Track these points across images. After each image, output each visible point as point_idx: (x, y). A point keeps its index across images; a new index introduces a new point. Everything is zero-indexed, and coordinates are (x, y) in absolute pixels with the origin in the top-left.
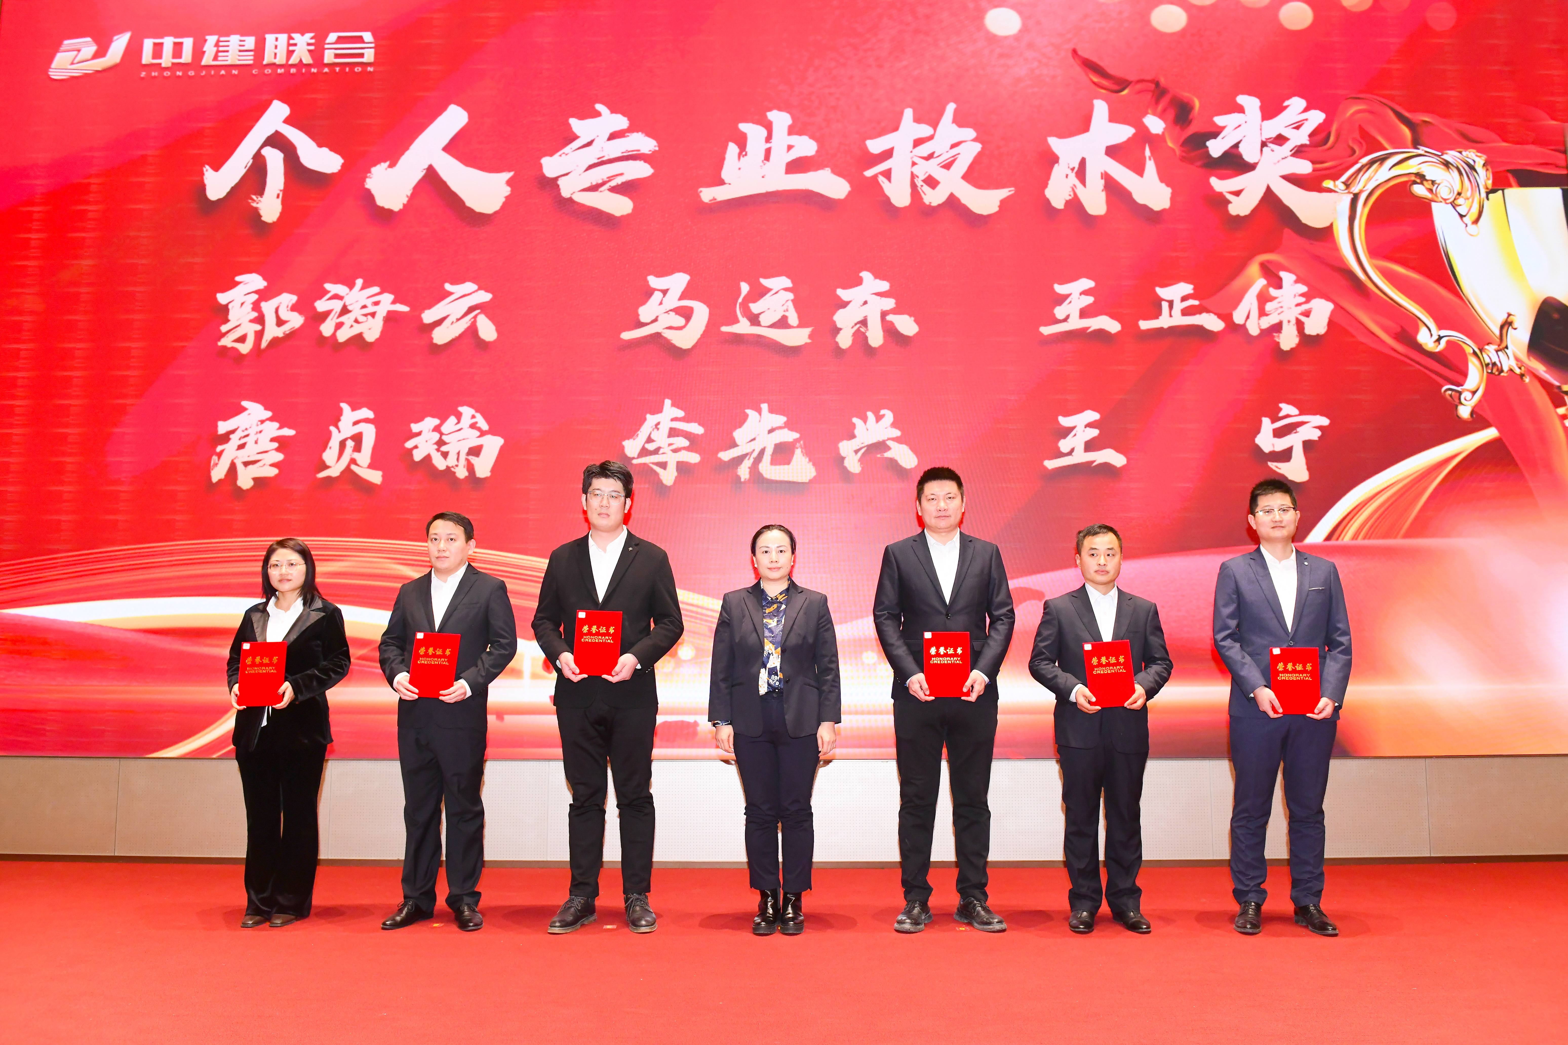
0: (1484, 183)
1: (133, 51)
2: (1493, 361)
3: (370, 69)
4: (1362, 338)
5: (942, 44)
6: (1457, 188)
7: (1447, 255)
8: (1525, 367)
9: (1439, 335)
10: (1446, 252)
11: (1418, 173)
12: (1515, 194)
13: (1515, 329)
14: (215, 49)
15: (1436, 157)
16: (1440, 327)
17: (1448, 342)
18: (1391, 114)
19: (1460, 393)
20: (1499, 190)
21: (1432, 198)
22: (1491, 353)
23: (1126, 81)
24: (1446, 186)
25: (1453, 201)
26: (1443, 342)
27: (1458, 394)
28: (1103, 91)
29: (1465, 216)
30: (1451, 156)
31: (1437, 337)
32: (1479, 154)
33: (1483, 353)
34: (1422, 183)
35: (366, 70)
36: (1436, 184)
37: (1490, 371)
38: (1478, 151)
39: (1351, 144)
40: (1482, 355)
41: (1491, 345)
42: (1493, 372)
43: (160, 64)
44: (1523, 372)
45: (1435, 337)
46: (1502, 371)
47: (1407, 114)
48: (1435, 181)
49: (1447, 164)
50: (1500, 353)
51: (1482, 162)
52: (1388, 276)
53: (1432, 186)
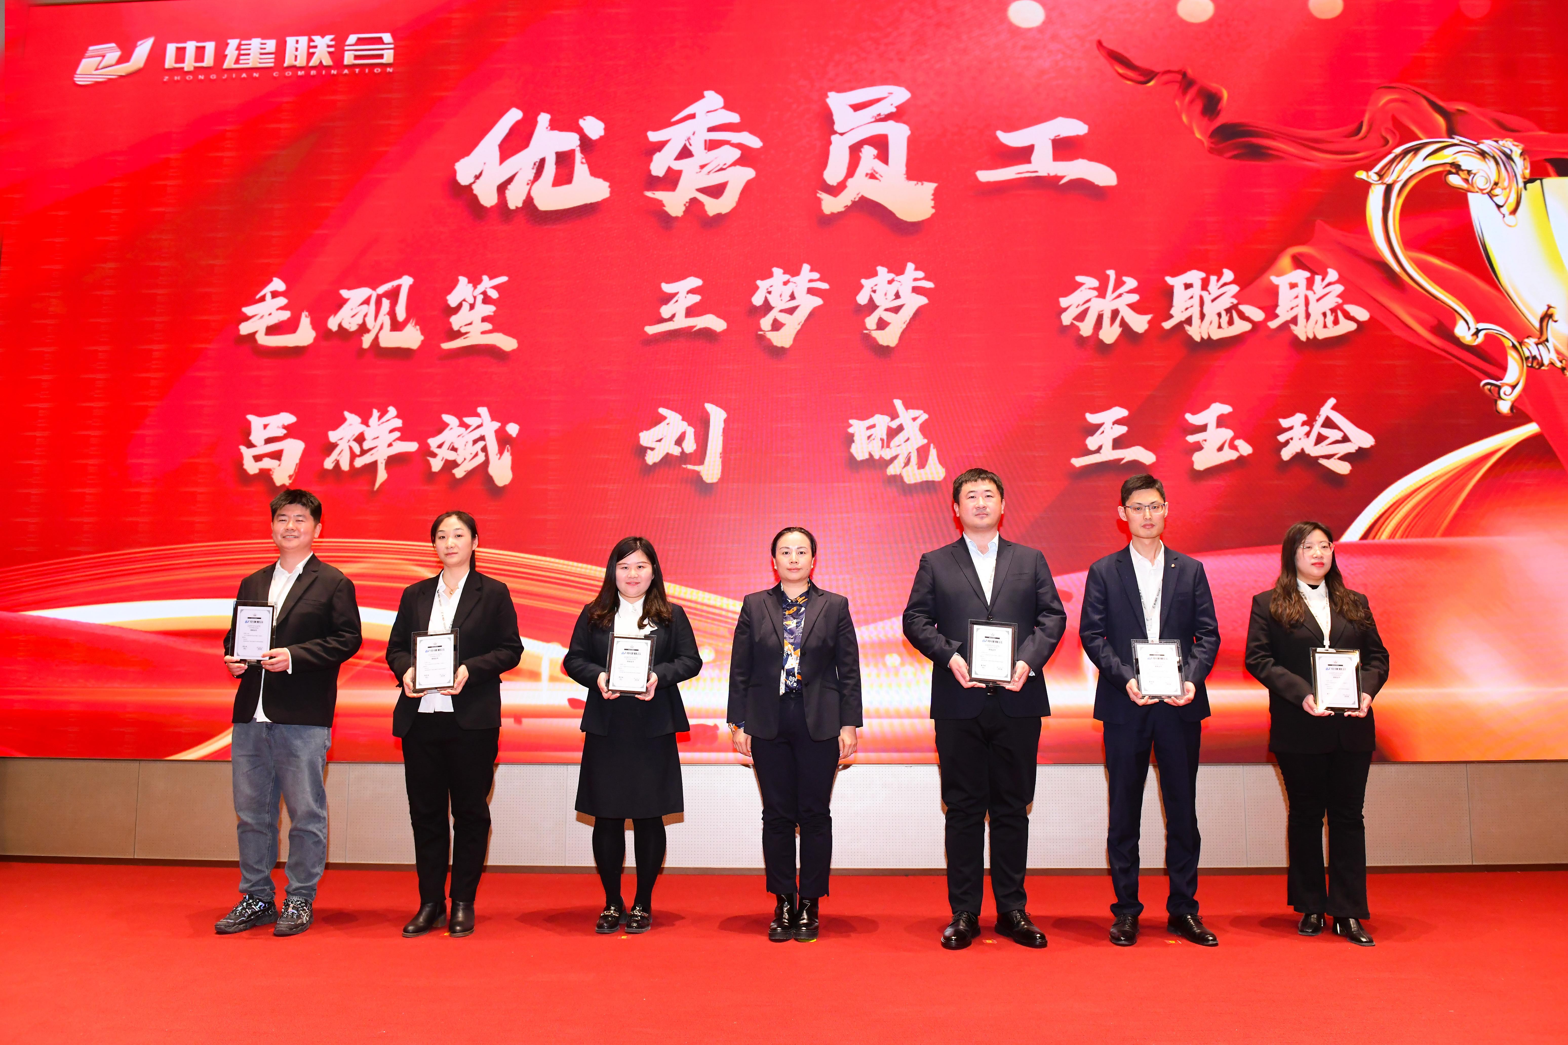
0: (1521, 173)
1: (156, 55)
2: (1533, 354)
3: (390, 70)
4: (1398, 332)
5: (964, 37)
6: (1494, 178)
7: (1484, 246)
8: (1566, 361)
9: (1477, 329)
10: (1483, 242)
11: (1454, 162)
12: (1553, 183)
13: (1556, 321)
14: (237, 52)
15: (1471, 147)
16: (1478, 320)
17: (1486, 335)
18: (1425, 103)
19: (1499, 387)
20: (1538, 179)
21: (1468, 188)
22: (1531, 347)
23: (1152, 72)
24: (1482, 176)
25: (1490, 192)
26: (1481, 335)
27: (1497, 389)
28: (1129, 83)
29: (1502, 206)
30: (1487, 145)
31: (1475, 330)
32: (1516, 143)
33: (1523, 347)
34: (1457, 173)
35: (386, 71)
36: (1472, 174)
37: (1530, 365)
38: (1515, 140)
39: (1384, 134)
40: (1521, 348)
41: (1531, 339)
42: (1533, 365)
43: (183, 68)
44: (1564, 366)
45: (1473, 330)
46: (1542, 365)
47: (1441, 103)
48: (1471, 171)
49: (1483, 154)
50: (1540, 346)
51: (1519, 151)
52: (1424, 268)
53: (1468, 176)
